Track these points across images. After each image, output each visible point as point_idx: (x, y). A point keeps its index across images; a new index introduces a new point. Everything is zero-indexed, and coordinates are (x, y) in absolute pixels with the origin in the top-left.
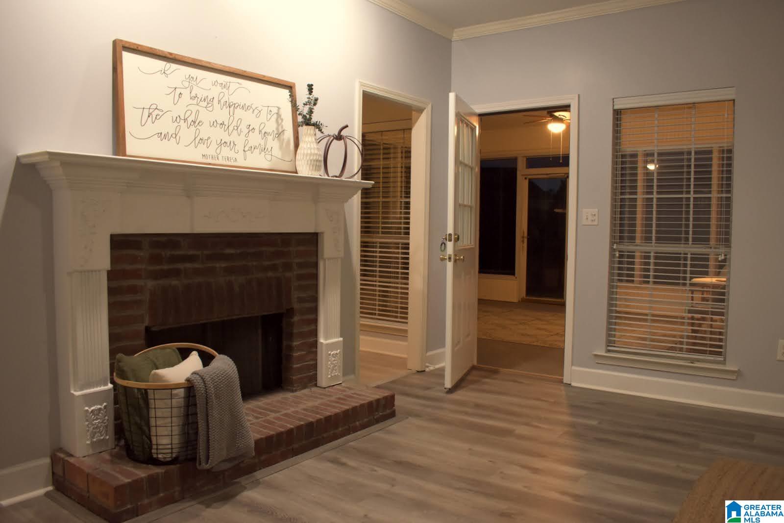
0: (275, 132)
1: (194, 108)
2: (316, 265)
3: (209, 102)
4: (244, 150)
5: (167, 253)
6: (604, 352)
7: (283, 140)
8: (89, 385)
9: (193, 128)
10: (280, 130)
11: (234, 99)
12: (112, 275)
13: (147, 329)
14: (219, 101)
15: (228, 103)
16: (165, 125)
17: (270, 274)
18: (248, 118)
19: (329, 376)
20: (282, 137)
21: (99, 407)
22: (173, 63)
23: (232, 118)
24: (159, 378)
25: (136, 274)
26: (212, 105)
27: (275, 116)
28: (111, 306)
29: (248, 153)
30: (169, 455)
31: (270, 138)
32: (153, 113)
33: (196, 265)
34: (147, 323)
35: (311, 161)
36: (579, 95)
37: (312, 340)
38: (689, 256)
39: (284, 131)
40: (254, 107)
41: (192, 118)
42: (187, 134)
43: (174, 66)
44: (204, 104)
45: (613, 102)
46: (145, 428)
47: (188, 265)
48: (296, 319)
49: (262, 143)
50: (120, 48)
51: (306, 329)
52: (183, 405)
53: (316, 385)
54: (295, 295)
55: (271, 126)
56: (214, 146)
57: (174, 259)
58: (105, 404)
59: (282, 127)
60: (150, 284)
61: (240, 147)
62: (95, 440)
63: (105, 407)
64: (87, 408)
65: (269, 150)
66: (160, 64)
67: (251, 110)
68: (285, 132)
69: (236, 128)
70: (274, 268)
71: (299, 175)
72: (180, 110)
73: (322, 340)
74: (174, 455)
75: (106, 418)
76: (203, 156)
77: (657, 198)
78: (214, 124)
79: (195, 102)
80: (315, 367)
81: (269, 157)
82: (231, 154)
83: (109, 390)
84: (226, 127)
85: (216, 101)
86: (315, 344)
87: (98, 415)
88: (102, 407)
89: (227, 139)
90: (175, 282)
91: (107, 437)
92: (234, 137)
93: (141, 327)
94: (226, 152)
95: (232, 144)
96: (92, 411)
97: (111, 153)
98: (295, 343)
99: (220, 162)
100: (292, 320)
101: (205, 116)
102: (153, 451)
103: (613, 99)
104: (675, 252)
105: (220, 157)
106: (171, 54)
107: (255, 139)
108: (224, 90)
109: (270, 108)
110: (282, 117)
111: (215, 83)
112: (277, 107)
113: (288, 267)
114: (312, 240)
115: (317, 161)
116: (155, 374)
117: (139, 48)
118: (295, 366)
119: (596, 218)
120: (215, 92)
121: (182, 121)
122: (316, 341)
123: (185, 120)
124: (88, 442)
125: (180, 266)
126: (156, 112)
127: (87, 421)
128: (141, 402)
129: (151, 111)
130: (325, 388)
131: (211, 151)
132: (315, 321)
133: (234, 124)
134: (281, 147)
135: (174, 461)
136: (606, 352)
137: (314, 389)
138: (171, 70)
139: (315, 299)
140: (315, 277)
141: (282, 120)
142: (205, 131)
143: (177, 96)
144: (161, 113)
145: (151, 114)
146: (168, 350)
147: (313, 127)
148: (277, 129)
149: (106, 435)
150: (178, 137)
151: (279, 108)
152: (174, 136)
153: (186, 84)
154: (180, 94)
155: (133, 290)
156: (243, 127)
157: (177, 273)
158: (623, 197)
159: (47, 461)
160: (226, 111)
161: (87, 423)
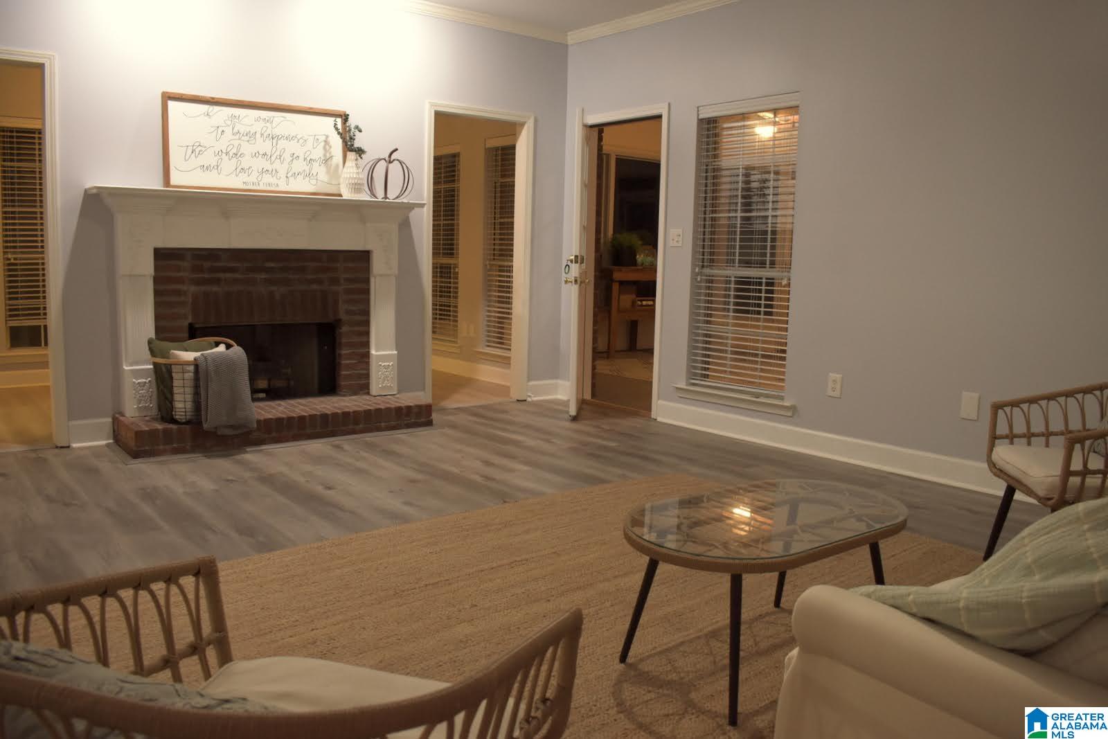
0: (323, 158)
1: (236, 143)
2: (367, 281)
3: (251, 136)
4: (287, 177)
5: (207, 264)
6: (684, 384)
7: (331, 165)
8: (137, 363)
9: (234, 160)
10: (328, 155)
11: (277, 132)
12: (157, 280)
13: (191, 325)
14: (262, 135)
15: (271, 136)
16: (208, 158)
17: (315, 287)
18: (292, 147)
19: (380, 386)
20: (329, 162)
21: (144, 380)
22: (216, 105)
23: (274, 149)
24: (176, 357)
25: (180, 281)
26: (255, 138)
27: (323, 144)
28: (157, 305)
29: (291, 179)
30: (184, 417)
31: (316, 165)
32: (196, 149)
33: (237, 276)
34: (190, 320)
35: (350, 184)
36: (669, 104)
37: (363, 350)
38: (764, 281)
39: (331, 157)
40: (299, 137)
41: (234, 151)
42: (228, 165)
43: (217, 108)
44: (246, 138)
45: (698, 111)
46: (169, 396)
47: (228, 275)
48: (344, 329)
49: (307, 168)
50: (167, 97)
51: (356, 339)
52: (193, 378)
53: (368, 393)
54: (343, 307)
55: (318, 153)
56: (255, 174)
57: (213, 270)
58: (150, 379)
59: (330, 153)
60: (193, 289)
61: (282, 173)
62: (140, 406)
63: (150, 381)
64: (134, 380)
65: (315, 174)
66: (204, 108)
67: (296, 140)
68: (334, 157)
69: (278, 157)
70: (320, 282)
71: (344, 198)
72: (223, 145)
73: (373, 352)
74: (188, 417)
75: (151, 390)
76: (245, 183)
77: (741, 217)
78: (256, 155)
79: (237, 137)
80: (367, 376)
81: (314, 182)
82: (273, 180)
83: (151, 369)
84: (269, 157)
85: (258, 135)
86: (367, 355)
87: (144, 386)
88: (147, 381)
89: (268, 166)
90: (215, 288)
91: (151, 405)
92: (277, 165)
93: (186, 323)
94: (267, 179)
95: (274, 172)
96: (139, 383)
97: (162, 185)
98: (343, 352)
99: (261, 187)
100: (341, 331)
101: (247, 149)
102: (174, 413)
103: (698, 107)
104: (747, 276)
105: (261, 183)
106: (213, 98)
107: (299, 166)
108: (268, 124)
109: (317, 137)
110: (331, 143)
111: (259, 118)
112: (325, 135)
113: (335, 281)
114: (363, 258)
115: (356, 184)
116: (173, 353)
117: (184, 97)
118: (344, 373)
119: (680, 239)
120: (258, 127)
121: (224, 155)
122: (369, 352)
123: (227, 154)
124: (135, 407)
125: (221, 275)
126: (200, 148)
127: (134, 390)
128: (166, 376)
129: (195, 147)
130: (375, 396)
131: (253, 178)
132: (367, 333)
133: (278, 153)
134: (328, 172)
135: (188, 423)
136: (687, 385)
137: (367, 397)
138: (215, 111)
139: (366, 313)
140: (367, 292)
141: (330, 147)
142: (246, 161)
143: (220, 133)
144: (203, 149)
145: (195, 150)
146: (204, 343)
147: (354, 153)
148: (325, 155)
149: (151, 403)
150: (219, 168)
151: (327, 137)
152: (216, 167)
153: (229, 123)
154: (223, 131)
155: (178, 293)
156: (287, 156)
157: (217, 281)
158: (714, 215)
159: (110, 420)
160: (268, 142)
161: (134, 392)
